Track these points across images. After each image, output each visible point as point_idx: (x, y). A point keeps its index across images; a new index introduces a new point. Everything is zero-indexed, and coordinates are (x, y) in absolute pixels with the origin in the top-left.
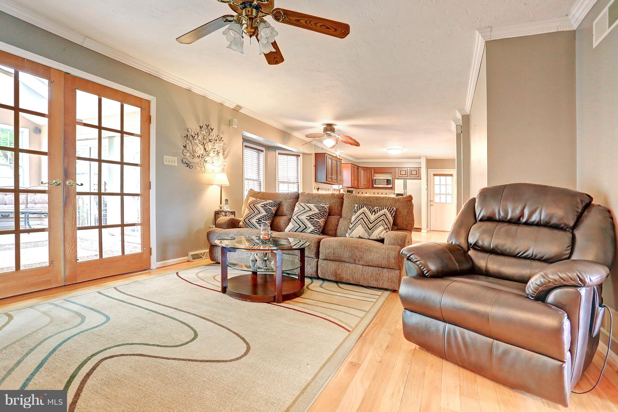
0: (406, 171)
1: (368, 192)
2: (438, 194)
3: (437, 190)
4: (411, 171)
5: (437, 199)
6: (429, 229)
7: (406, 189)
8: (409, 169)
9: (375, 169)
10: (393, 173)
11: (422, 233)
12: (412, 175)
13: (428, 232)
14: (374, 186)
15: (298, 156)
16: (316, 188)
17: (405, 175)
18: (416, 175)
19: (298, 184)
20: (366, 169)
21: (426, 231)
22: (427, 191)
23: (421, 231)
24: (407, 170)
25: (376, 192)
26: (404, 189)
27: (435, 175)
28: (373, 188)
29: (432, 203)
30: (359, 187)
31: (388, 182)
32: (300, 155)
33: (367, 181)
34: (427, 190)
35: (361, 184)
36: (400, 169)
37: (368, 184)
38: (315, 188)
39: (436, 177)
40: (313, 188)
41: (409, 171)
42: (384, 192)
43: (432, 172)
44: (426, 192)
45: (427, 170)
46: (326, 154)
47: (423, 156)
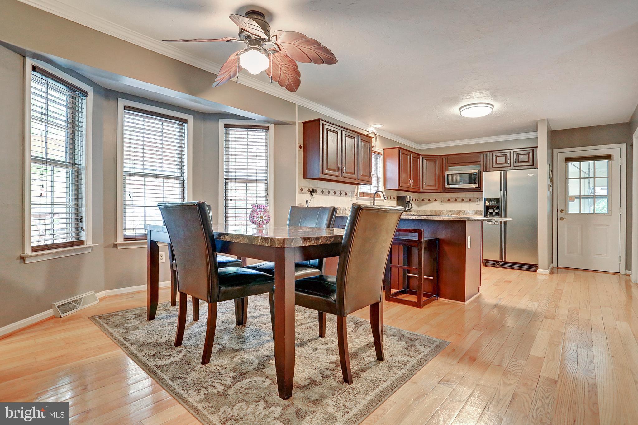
0: (506, 156)
1: (438, 198)
2: (576, 197)
3: (573, 189)
4: (518, 155)
5: (573, 208)
6: (555, 265)
7: (506, 189)
8: (512, 151)
9: (449, 157)
10: (482, 161)
11: (538, 276)
12: (519, 162)
13: (552, 273)
14: (447, 186)
15: (267, 128)
16: (306, 190)
17: (505, 163)
18: (528, 161)
19: (266, 182)
20: (431, 158)
21: (547, 272)
22: (551, 190)
23: (536, 271)
24: (509, 155)
25: (452, 198)
26: (501, 190)
27: (568, 160)
28: (445, 191)
29: (561, 215)
30: (419, 189)
31: (472, 178)
32: (268, 127)
33: (435, 179)
34: (551, 188)
35: (423, 184)
36: (495, 154)
37: (437, 185)
38: (302, 190)
39: (570, 164)
40: (297, 189)
41: (512, 155)
42: (466, 198)
43: (561, 154)
44: (547, 194)
45: (550, 151)
46: (321, 122)
47: (543, 120)
